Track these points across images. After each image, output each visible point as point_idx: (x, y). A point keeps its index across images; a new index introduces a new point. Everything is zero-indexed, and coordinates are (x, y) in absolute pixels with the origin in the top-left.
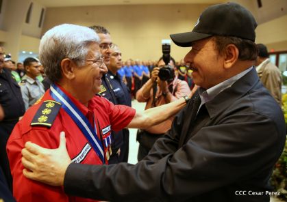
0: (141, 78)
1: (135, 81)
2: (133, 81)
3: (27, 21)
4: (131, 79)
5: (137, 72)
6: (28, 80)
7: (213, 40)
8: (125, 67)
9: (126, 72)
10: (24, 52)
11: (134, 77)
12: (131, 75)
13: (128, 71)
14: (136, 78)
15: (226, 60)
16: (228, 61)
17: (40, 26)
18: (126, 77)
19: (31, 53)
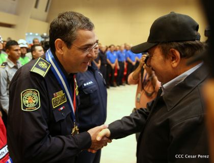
0: (134, 63)
1: (128, 66)
2: (125, 66)
3: (36, 6)
4: (123, 64)
5: (130, 57)
6: (9, 63)
7: (159, 47)
8: (118, 51)
9: (119, 57)
10: (31, 34)
11: (127, 62)
12: (124, 60)
13: (121, 55)
14: (129, 64)
15: (172, 61)
16: (174, 62)
17: (46, 11)
18: (119, 62)
19: (37, 34)
